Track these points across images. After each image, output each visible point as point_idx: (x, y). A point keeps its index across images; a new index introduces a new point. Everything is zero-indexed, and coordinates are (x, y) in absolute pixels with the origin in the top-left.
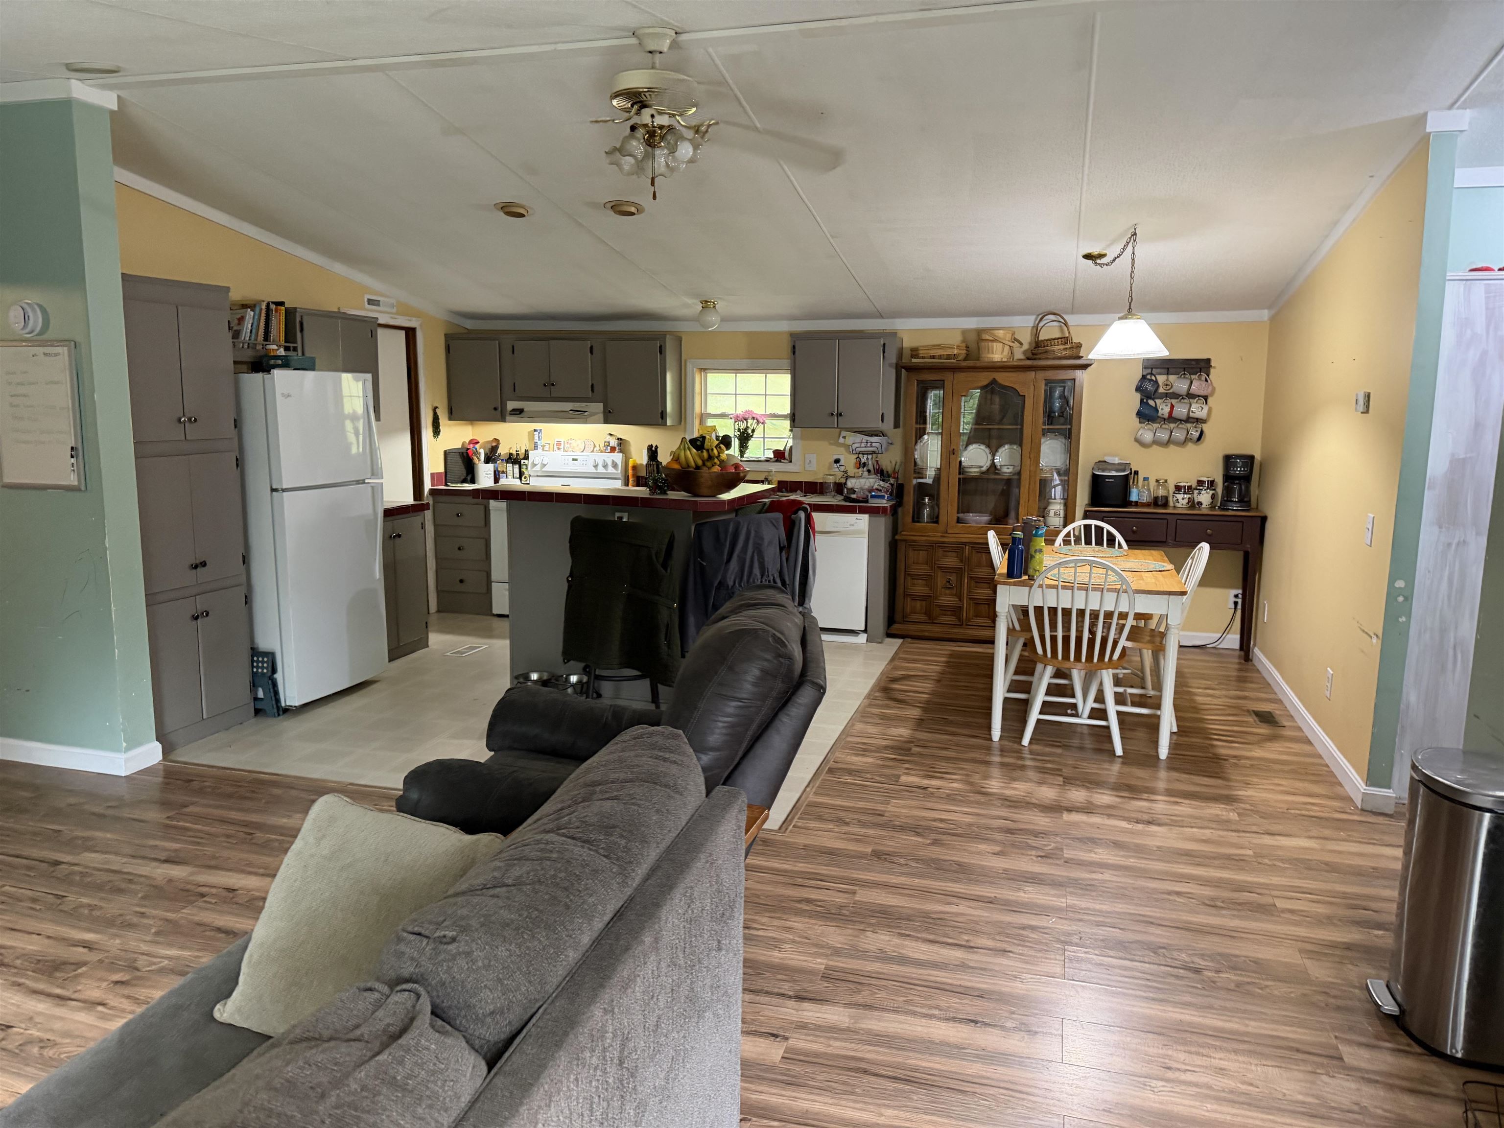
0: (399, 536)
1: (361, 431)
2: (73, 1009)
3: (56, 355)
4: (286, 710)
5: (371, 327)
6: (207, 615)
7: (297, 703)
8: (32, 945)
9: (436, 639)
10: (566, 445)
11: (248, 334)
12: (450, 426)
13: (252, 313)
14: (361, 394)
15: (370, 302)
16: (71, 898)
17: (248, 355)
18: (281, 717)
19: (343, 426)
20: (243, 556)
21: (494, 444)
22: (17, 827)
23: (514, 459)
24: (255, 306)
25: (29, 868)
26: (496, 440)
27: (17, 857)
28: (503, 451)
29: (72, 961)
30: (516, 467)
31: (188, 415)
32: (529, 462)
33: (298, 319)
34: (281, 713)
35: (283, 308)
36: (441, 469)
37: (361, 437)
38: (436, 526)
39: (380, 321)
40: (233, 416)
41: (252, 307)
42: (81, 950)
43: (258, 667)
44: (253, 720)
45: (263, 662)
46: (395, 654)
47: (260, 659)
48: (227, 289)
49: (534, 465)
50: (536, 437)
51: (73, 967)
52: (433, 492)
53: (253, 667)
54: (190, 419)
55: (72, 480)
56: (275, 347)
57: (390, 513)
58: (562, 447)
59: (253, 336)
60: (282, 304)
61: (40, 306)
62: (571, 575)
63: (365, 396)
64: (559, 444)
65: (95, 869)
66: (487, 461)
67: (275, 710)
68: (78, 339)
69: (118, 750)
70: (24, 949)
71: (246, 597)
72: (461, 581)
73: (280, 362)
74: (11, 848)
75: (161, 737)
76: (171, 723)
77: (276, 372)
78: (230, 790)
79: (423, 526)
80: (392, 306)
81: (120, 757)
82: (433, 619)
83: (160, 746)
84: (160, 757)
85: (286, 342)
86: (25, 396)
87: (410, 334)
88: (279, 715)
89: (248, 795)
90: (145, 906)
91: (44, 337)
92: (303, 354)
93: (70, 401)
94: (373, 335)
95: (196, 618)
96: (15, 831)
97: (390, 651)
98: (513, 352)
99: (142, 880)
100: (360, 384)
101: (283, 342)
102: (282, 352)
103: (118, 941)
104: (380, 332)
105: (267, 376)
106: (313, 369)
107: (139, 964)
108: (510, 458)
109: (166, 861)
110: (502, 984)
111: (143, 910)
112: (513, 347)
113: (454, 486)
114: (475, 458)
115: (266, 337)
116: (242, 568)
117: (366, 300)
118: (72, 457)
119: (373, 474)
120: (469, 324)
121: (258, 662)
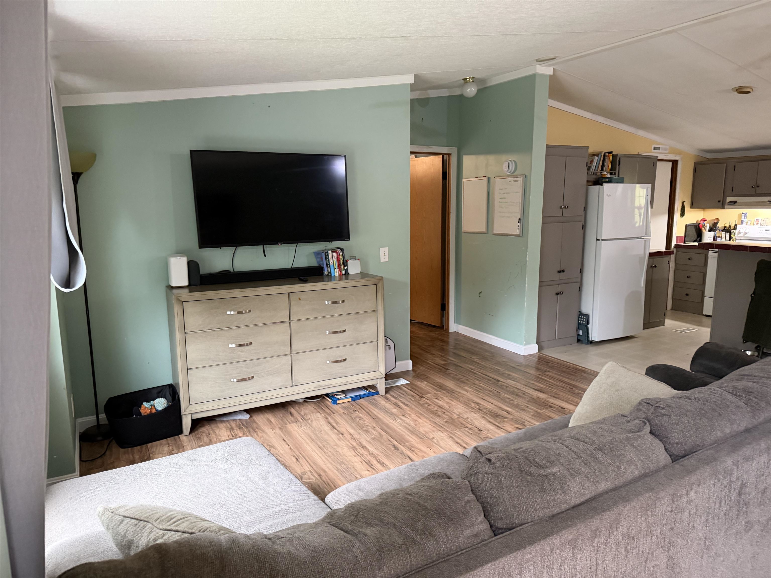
0: (656, 267)
1: (642, 215)
2: (502, 432)
3: (518, 181)
4: (592, 343)
5: (654, 161)
6: (562, 293)
7: (597, 340)
8: (490, 406)
9: (668, 322)
10: (762, 222)
11: (594, 168)
12: (691, 211)
13: (597, 158)
14: (645, 196)
15: (655, 148)
16: (503, 394)
17: (593, 178)
18: (589, 345)
19: (634, 211)
20: (580, 269)
21: (716, 221)
22: (486, 365)
23: (727, 230)
24: (599, 154)
25: (489, 380)
26: (718, 219)
27: (485, 375)
28: (721, 225)
29: (503, 416)
30: (728, 234)
31: (564, 205)
32: (736, 232)
33: (618, 159)
34: (589, 343)
35: (612, 155)
36: (683, 234)
37: (642, 217)
38: (676, 264)
39: (659, 158)
40: (584, 205)
41: (597, 155)
42: (506, 413)
43: (581, 320)
44: (576, 344)
45: (584, 318)
46: (647, 325)
47: (583, 317)
48: (588, 148)
49: (740, 233)
50: (743, 217)
51: (503, 418)
52: (676, 246)
53: (579, 320)
54: (565, 207)
55: (518, 232)
56: (606, 173)
57: (652, 255)
58: (760, 223)
59: (596, 169)
60: (611, 152)
61: (515, 162)
62: (754, 293)
63: (647, 195)
64: (757, 221)
65: (511, 386)
66: (710, 231)
67: (587, 341)
68: (526, 174)
69: (522, 344)
70: (486, 406)
71: (579, 288)
72: (687, 295)
73: (607, 180)
74: (484, 372)
75: (538, 343)
76: (543, 338)
77: (605, 185)
78: (564, 369)
79: (669, 263)
80: (666, 149)
81: (523, 347)
82: (668, 313)
83: (537, 346)
84: (537, 351)
85: (611, 171)
86: (505, 198)
87: (675, 163)
88: (588, 344)
89: (572, 373)
90: (529, 404)
91: (514, 174)
92: (618, 176)
93: (521, 200)
94: (655, 165)
95: (558, 294)
96: (485, 366)
97: (644, 324)
98: (734, 170)
99: (528, 395)
100: (645, 190)
101: (609, 171)
102: (609, 175)
103: (518, 414)
104: (659, 164)
105: (601, 187)
106: (622, 182)
107: (526, 424)
108: (724, 229)
109: (537, 390)
110: (683, 433)
111: (528, 405)
112: (735, 166)
113: (688, 244)
114: (703, 229)
115: (602, 169)
116: (580, 275)
117: (653, 147)
118: (519, 223)
119: (646, 234)
120: (709, 156)
121: (581, 318)
